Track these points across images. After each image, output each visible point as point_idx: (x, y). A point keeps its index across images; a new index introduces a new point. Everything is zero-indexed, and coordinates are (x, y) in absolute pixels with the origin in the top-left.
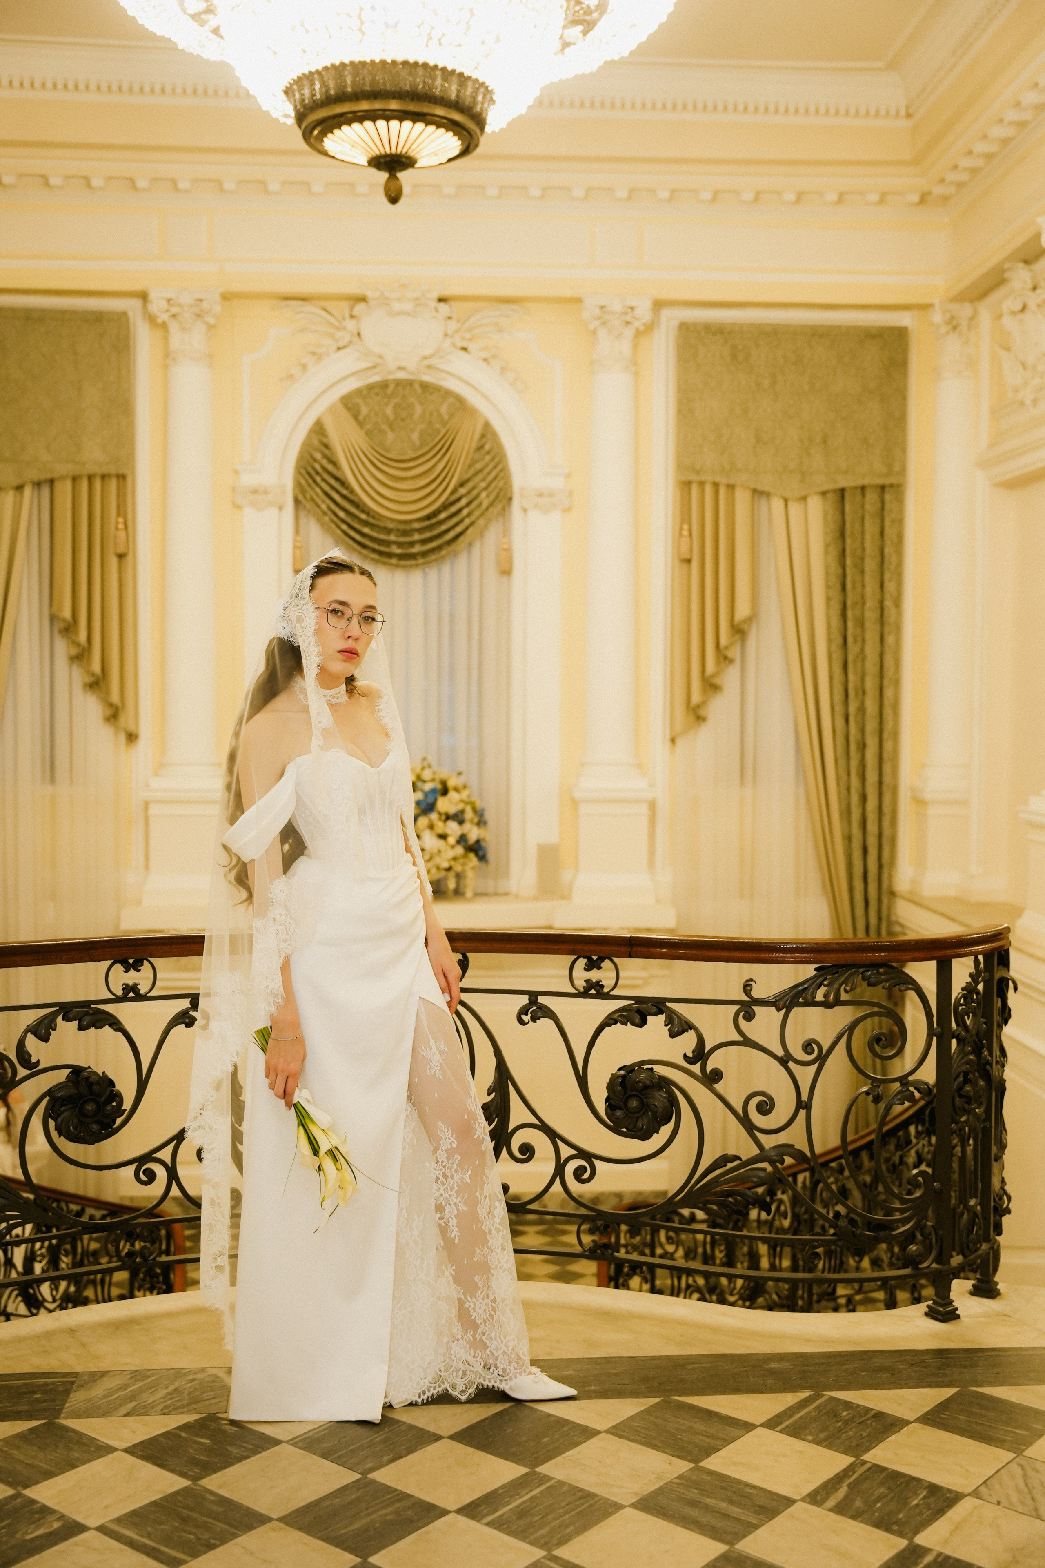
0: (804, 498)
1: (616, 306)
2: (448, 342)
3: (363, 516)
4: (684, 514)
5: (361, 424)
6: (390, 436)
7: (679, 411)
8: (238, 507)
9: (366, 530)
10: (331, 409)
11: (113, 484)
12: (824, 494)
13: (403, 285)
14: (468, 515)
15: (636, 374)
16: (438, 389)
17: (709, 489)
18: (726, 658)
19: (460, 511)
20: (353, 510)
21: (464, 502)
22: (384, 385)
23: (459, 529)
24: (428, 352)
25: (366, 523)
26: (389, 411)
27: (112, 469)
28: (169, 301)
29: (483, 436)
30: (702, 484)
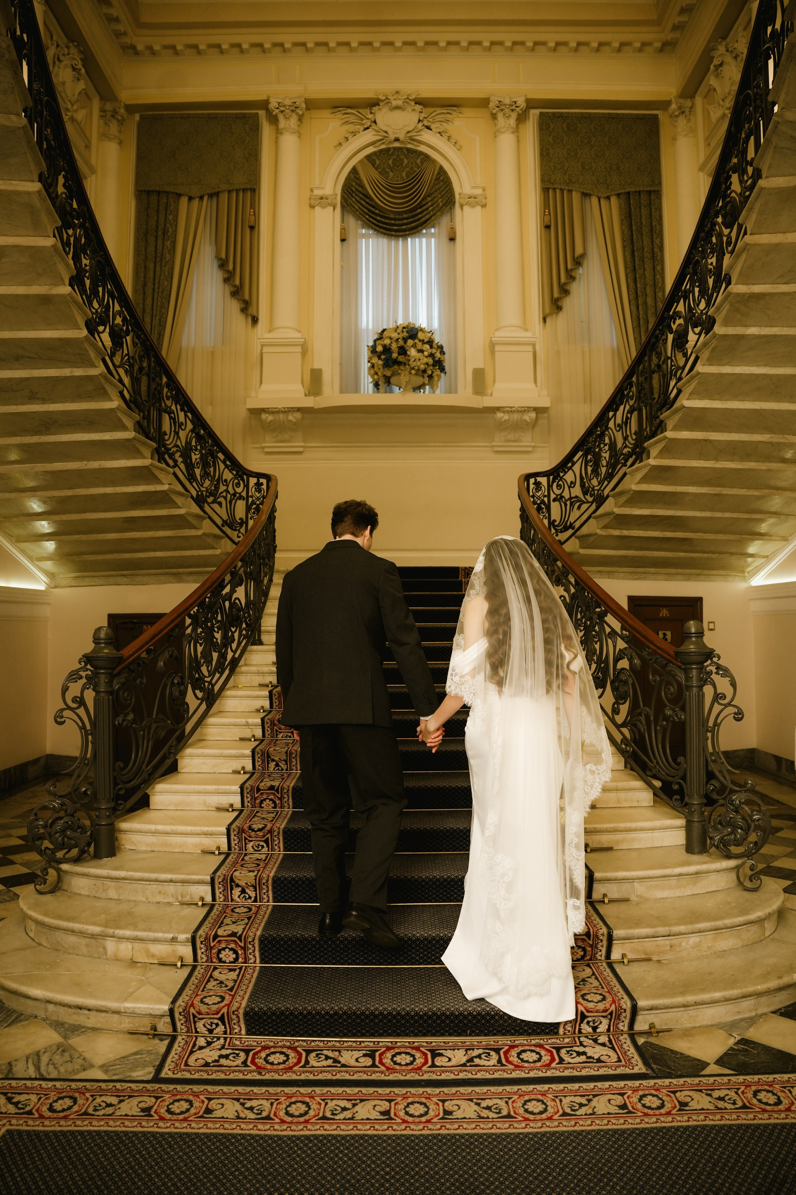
0: (608, 198)
1: (507, 101)
2: (421, 124)
3: (377, 211)
4: (546, 204)
5: (376, 169)
6: (391, 174)
7: (541, 155)
8: (312, 207)
9: (378, 218)
10: (361, 162)
11: (249, 194)
12: (618, 195)
13: (397, 92)
14: (432, 210)
15: (518, 137)
16: (416, 151)
17: (558, 191)
18: (571, 276)
19: (428, 208)
20: (371, 209)
21: (430, 204)
22: (388, 150)
23: (427, 217)
24: (410, 129)
25: (378, 215)
26: (390, 162)
27: (249, 186)
28: (279, 103)
29: (439, 173)
30: (554, 189)
